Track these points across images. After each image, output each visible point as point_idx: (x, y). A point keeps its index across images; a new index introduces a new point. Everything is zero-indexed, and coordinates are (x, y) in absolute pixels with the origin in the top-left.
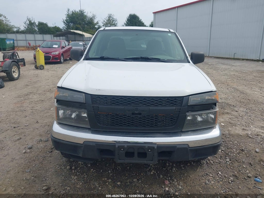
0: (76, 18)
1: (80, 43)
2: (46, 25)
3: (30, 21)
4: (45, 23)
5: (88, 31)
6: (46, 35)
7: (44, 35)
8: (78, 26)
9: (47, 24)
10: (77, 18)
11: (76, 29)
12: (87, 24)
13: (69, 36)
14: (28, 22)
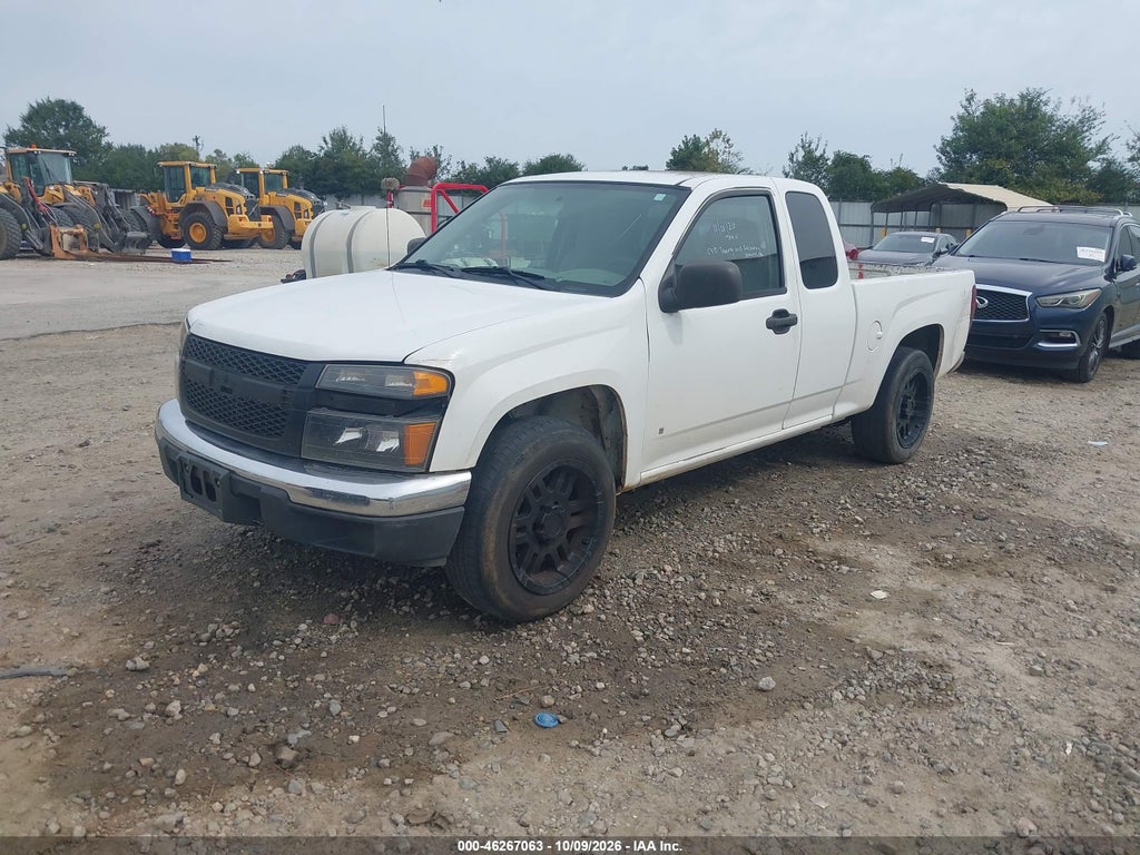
0: (993, 131)
1: (924, 240)
2: (863, 164)
3: (809, 153)
4: (860, 156)
5: (1040, 184)
6: (851, 204)
7: (845, 204)
8: (998, 164)
9: (867, 161)
10: (1001, 130)
11: (985, 181)
12: (1044, 155)
13: (948, 207)
14: (801, 154)
